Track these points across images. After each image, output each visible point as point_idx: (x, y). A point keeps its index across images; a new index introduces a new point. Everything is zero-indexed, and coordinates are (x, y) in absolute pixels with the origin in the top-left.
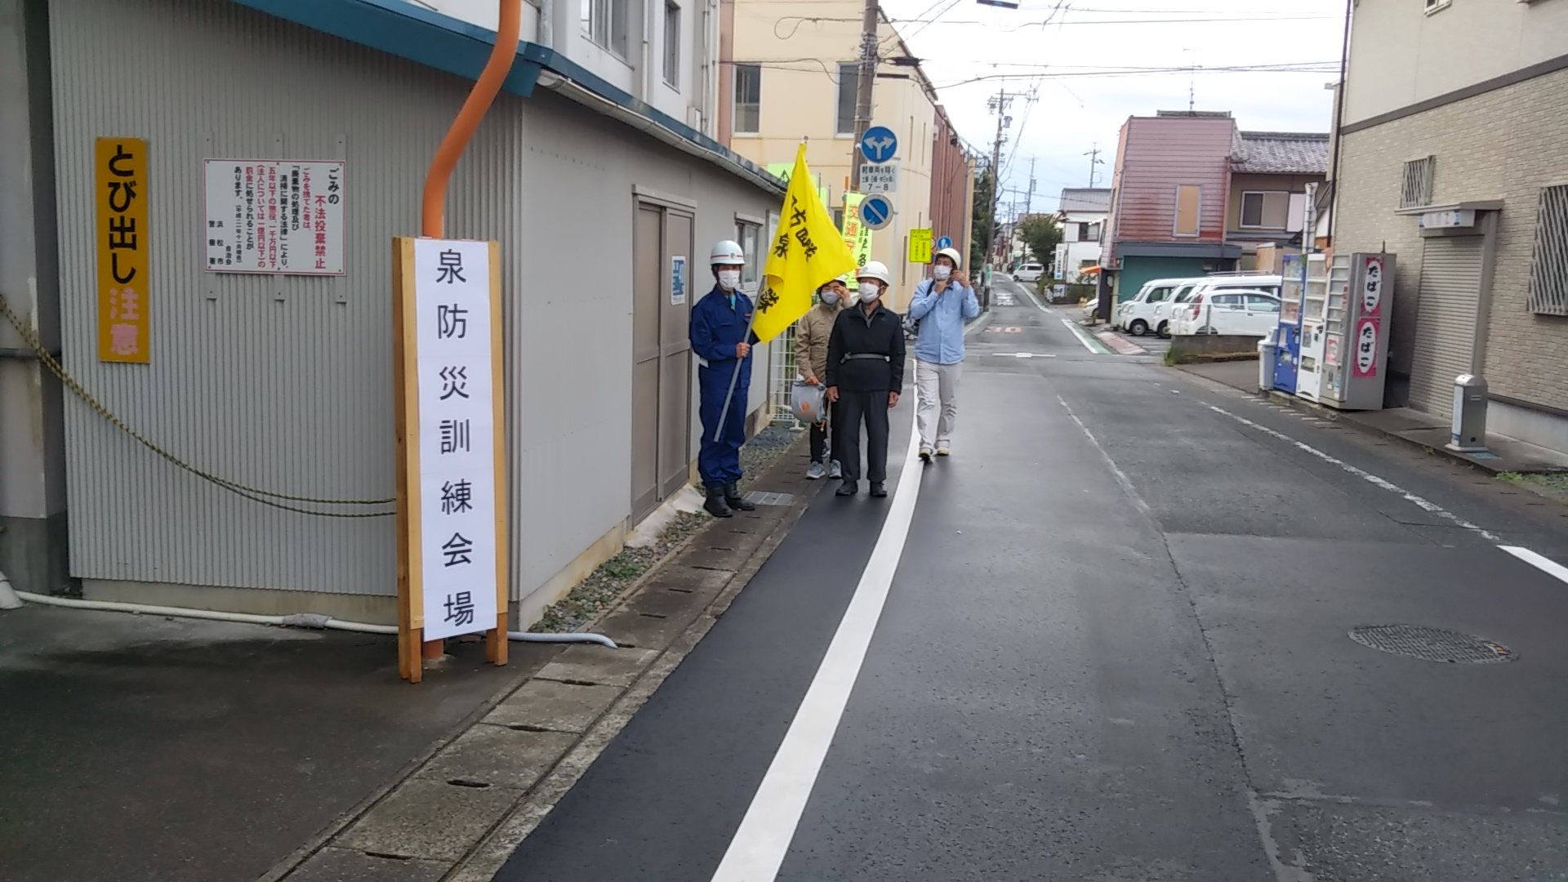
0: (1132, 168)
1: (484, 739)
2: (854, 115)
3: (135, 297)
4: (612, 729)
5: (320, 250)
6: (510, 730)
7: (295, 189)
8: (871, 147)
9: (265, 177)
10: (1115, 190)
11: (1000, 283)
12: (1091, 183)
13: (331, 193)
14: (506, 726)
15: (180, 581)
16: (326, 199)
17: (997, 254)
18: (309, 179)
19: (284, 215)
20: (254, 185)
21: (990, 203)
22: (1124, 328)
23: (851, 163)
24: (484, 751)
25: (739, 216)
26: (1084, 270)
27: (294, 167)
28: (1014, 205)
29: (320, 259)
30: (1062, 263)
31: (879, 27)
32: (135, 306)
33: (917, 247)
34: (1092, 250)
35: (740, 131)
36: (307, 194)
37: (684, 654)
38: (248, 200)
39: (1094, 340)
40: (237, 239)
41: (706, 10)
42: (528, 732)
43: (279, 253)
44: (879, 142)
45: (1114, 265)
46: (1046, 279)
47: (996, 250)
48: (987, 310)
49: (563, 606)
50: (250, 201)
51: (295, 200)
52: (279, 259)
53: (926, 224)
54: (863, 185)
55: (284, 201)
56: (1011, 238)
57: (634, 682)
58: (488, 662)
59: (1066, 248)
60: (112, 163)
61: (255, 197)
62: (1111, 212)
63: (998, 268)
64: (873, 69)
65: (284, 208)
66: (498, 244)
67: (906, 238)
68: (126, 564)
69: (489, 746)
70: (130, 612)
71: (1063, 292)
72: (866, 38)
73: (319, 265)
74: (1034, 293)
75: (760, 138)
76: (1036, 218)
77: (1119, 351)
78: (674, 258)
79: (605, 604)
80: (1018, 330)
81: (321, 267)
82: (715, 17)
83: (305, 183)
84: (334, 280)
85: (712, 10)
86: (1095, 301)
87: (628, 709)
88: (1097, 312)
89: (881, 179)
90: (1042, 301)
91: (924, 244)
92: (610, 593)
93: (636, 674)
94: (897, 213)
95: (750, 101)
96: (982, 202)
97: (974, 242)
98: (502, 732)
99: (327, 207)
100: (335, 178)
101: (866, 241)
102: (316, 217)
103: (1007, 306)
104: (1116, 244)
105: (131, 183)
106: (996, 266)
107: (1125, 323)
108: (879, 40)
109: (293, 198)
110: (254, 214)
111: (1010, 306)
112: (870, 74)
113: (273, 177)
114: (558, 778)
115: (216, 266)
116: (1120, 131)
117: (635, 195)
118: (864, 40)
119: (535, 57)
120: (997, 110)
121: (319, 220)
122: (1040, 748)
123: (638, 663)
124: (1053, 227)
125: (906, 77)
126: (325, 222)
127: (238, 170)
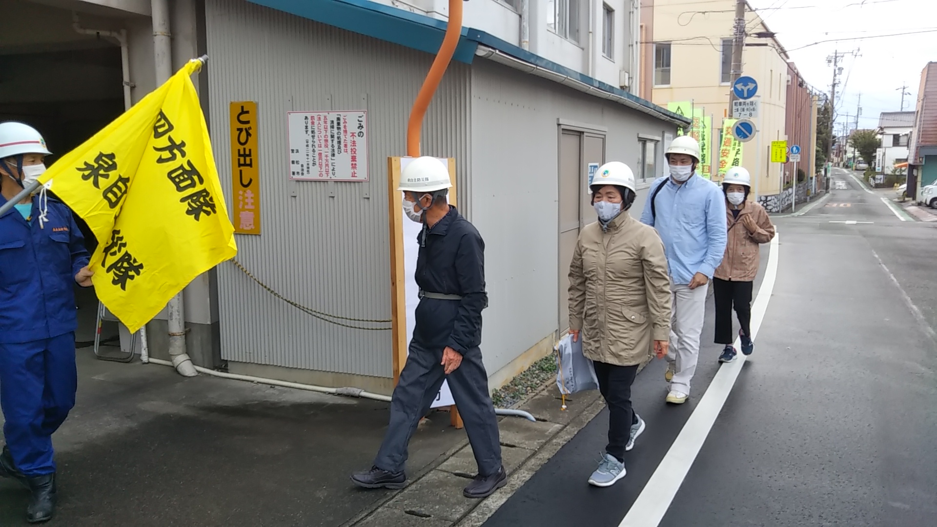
0: (930, 97)
1: (436, 481)
2: (731, 70)
3: (252, 195)
4: (520, 481)
5: (354, 166)
6: (454, 476)
7: (339, 128)
8: (740, 90)
9: (322, 122)
10: (918, 112)
11: (838, 174)
12: (902, 108)
13: (359, 130)
14: (452, 473)
15: (279, 365)
16: (356, 135)
17: (836, 156)
18: (346, 122)
19: (333, 145)
20: (316, 127)
21: (829, 123)
22: (926, 203)
23: (728, 101)
24: (434, 490)
25: (641, 135)
26: (897, 165)
27: (338, 115)
28: (847, 125)
29: (354, 171)
30: (881, 161)
31: (746, 14)
32: (252, 201)
33: (776, 152)
34: (902, 152)
35: (658, 84)
36: (345, 131)
37: (579, 429)
38: (312, 136)
39: (903, 212)
40: (307, 160)
41: (631, 11)
42: (465, 479)
43: (331, 168)
44: (745, 86)
45: (918, 161)
46: (870, 172)
47: (835, 153)
48: (828, 192)
49: (506, 389)
50: (313, 137)
51: (339, 136)
52: (331, 172)
53: (783, 137)
54: (735, 114)
55: (332, 136)
56: (845, 146)
57: (542, 447)
58: (452, 426)
59: (884, 151)
60: (238, 117)
61: (316, 135)
62: (916, 126)
63: (837, 165)
64: (742, 41)
65: (332, 140)
66: (454, 159)
67: (769, 147)
68: (250, 353)
69: (438, 487)
70: (252, 382)
71: (882, 180)
72: (738, 21)
73: (354, 175)
74: (861, 181)
75: (671, 88)
76: (862, 132)
77: (921, 219)
78: (590, 164)
79: (533, 389)
80: (849, 205)
81: (354, 176)
82: (637, 15)
83: (344, 125)
84: (362, 185)
85: (635, 11)
86: (905, 186)
87: (534, 467)
88: (906, 193)
89: (747, 109)
90: (867, 186)
91: (781, 150)
92: (538, 382)
93: (544, 441)
94: (758, 131)
95: (666, 66)
96: (823, 123)
97: (818, 149)
98: (449, 477)
99: (357, 139)
100: (361, 121)
101: (739, 150)
102: (351, 146)
103: (843, 189)
104: (919, 148)
105: (249, 128)
106: (836, 163)
107: (926, 201)
108: (746, 22)
109: (338, 134)
110: (316, 144)
111: (845, 189)
112: (740, 44)
113: (326, 122)
114: (477, 515)
115: (296, 177)
116: (922, 72)
117: (559, 125)
118: (736, 23)
119: (474, 37)
120: (833, 63)
121: (353, 147)
122: (829, 522)
123: (547, 433)
124: (874, 137)
125: (766, 45)
126: (356, 149)
127: (306, 118)
